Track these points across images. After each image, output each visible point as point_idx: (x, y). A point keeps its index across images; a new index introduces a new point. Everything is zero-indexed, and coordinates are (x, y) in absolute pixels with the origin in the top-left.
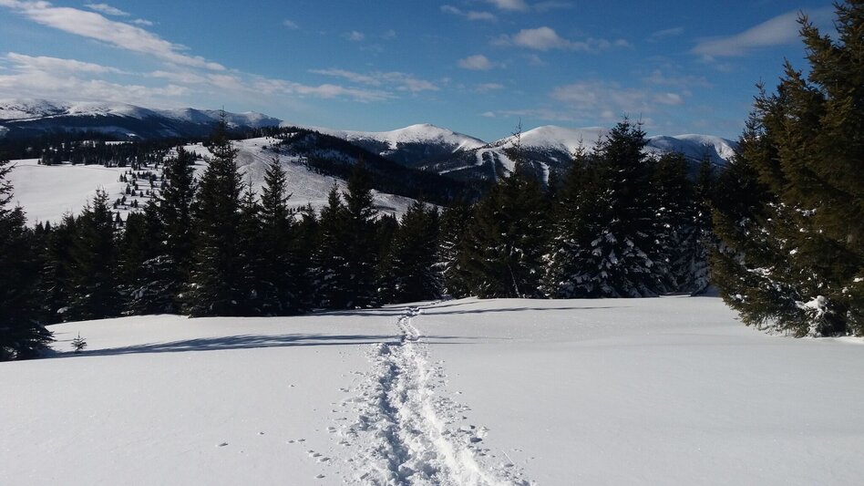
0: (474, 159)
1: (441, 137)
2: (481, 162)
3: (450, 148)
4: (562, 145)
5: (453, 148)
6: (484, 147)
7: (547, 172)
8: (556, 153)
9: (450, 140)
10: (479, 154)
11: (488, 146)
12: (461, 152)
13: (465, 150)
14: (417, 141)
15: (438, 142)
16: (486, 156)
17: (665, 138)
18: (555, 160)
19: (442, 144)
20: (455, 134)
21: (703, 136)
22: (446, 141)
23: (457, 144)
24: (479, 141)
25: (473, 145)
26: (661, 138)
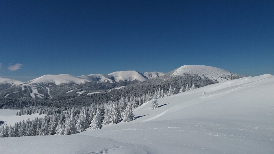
0: (21, 89)
2: (23, 89)
3: (10, 85)
4: (52, 81)
5: (11, 85)
6: (24, 84)
7: (49, 90)
8: (51, 84)
9: (10, 82)
10: (22, 87)
12: (15, 86)
13: (17, 85)
15: (5, 83)
16: (25, 87)
18: (51, 86)
19: (7, 84)
23: (13, 84)
24: (22, 82)
25: (20, 83)
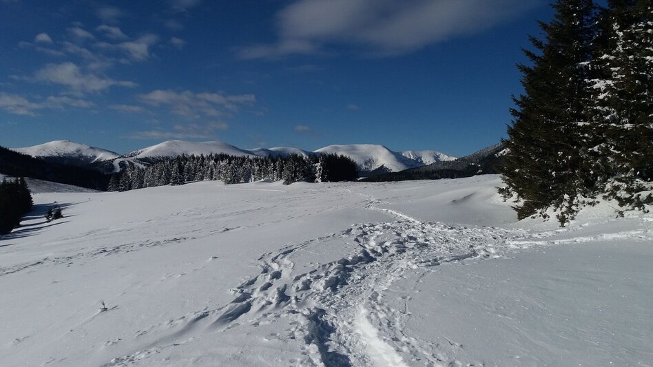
0: (112, 167)
1: (78, 151)
2: (118, 169)
3: (87, 159)
5: (91, 160)
6: (120, 158)
9: (88, 153)
10: (116, 163)
11: (123, 157)
12: (99, 162)
13: (103, 160)
14: (55, 154)
15: (77, 155)
16: (122, 164)
17: (263, 150)
19: (81, 156)
20: (92, 148)
21: (288, 148)
22: (84, 154)
23: (95, 157)
24: (114, 153)
25: (109, 157)
26: (260, 150)
